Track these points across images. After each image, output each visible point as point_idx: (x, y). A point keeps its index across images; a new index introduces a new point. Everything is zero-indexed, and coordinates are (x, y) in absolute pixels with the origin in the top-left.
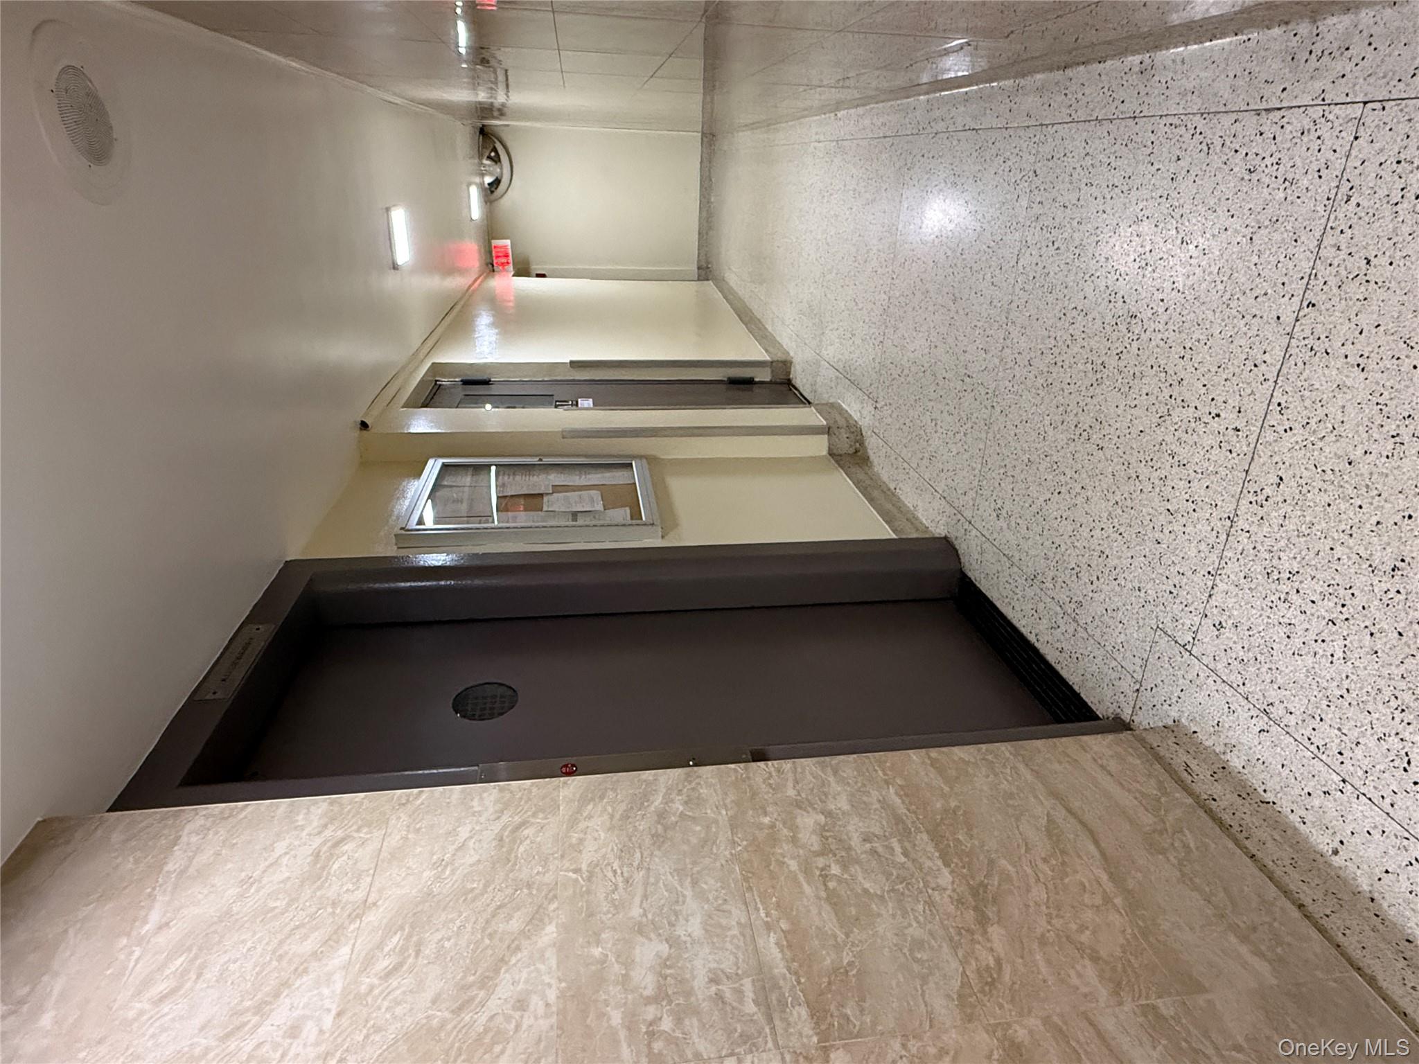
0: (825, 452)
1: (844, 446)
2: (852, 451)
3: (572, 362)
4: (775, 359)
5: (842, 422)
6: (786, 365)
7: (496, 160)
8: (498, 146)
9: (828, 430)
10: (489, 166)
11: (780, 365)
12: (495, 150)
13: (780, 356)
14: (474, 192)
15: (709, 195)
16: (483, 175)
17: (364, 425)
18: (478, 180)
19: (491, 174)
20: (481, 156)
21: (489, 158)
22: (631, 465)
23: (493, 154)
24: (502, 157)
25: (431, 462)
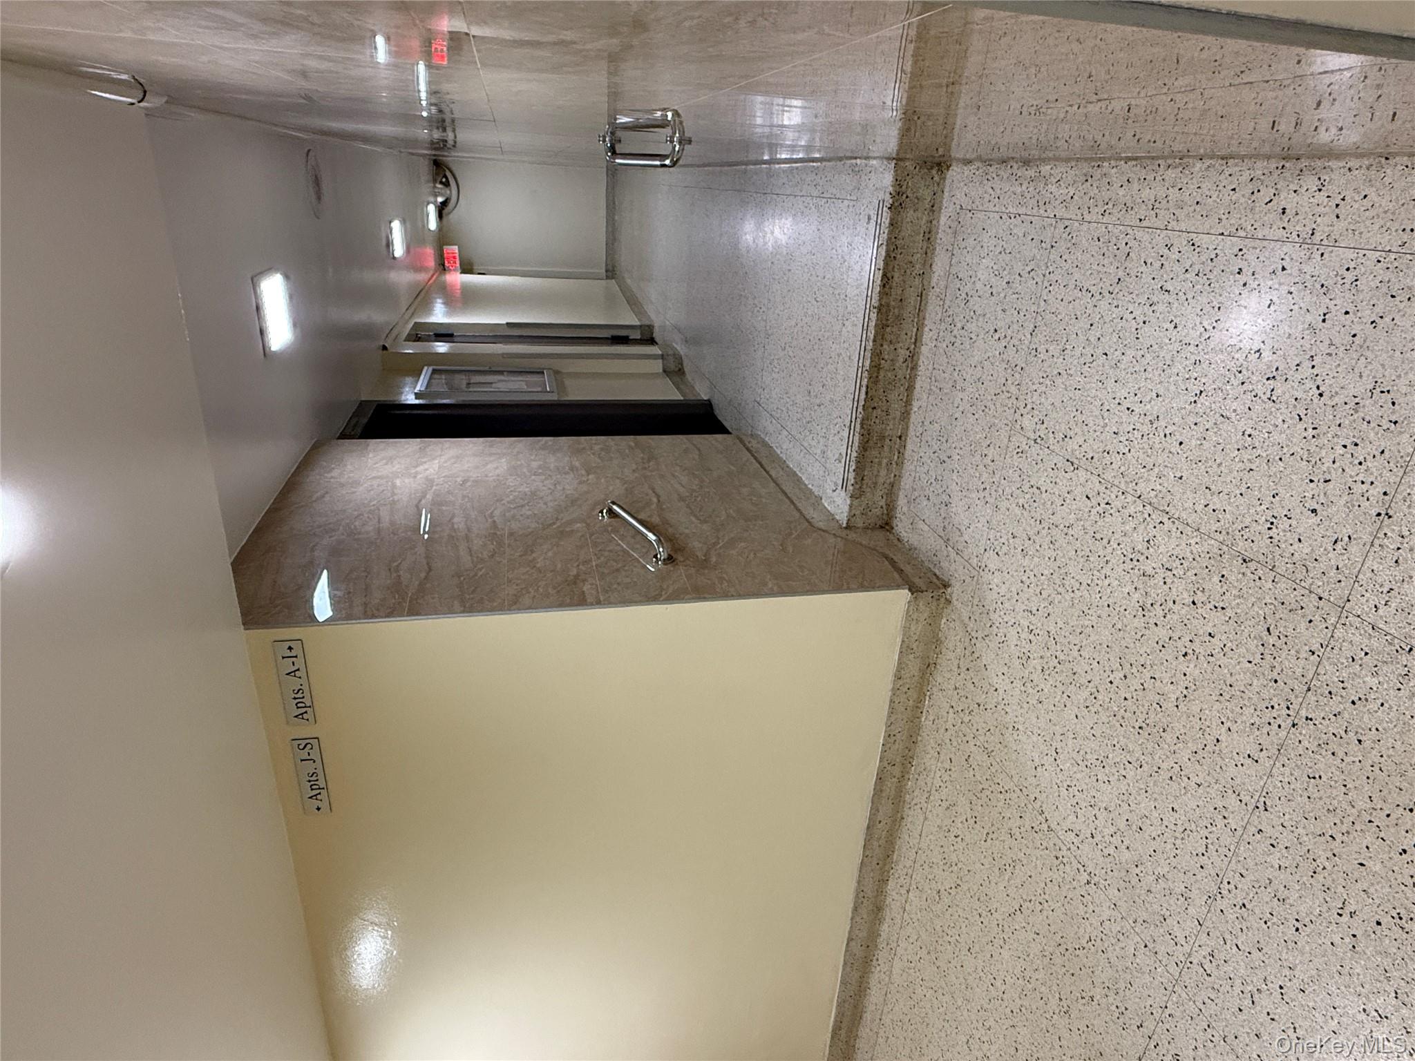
0: (661, 371)
1: (672, 366)
2: (677, 369)
3: (507, 324)
4: (643, 323)
5: (671, 352)
6: (650, 328)
7: (447, 184)
8: (448, 174)
9: (662, 357)
10: (441, 189)
11: (647, 328)
12: (445, 176)
13: (647, 323)
14: (432, 209)
15: (614, 214)
16: (436, 196)
17: (384, 348)
18: (432, 199)
19: (442, 195)
20: (435, 181)
21: (441, 183)
22: (543, 373)
23: (444, 180)
24: (451, 183)
25: (426, 368)
